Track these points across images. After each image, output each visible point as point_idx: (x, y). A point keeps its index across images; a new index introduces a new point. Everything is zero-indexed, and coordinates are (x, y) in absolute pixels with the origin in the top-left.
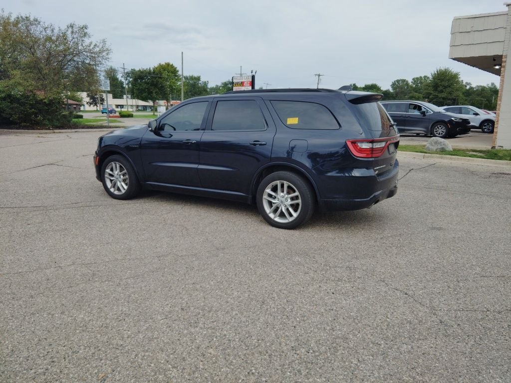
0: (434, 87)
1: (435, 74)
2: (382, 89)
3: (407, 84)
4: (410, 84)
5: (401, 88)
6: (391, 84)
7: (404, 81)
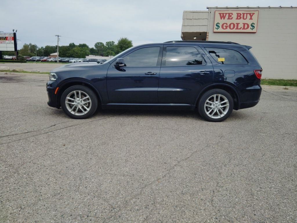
0: (120, 48)
1: (120, 41)
2: (89, 47)
3: (103, 45)
4: (105, 45)
5: (100, 47)
6: (95, 44)
7: (101, 43)
